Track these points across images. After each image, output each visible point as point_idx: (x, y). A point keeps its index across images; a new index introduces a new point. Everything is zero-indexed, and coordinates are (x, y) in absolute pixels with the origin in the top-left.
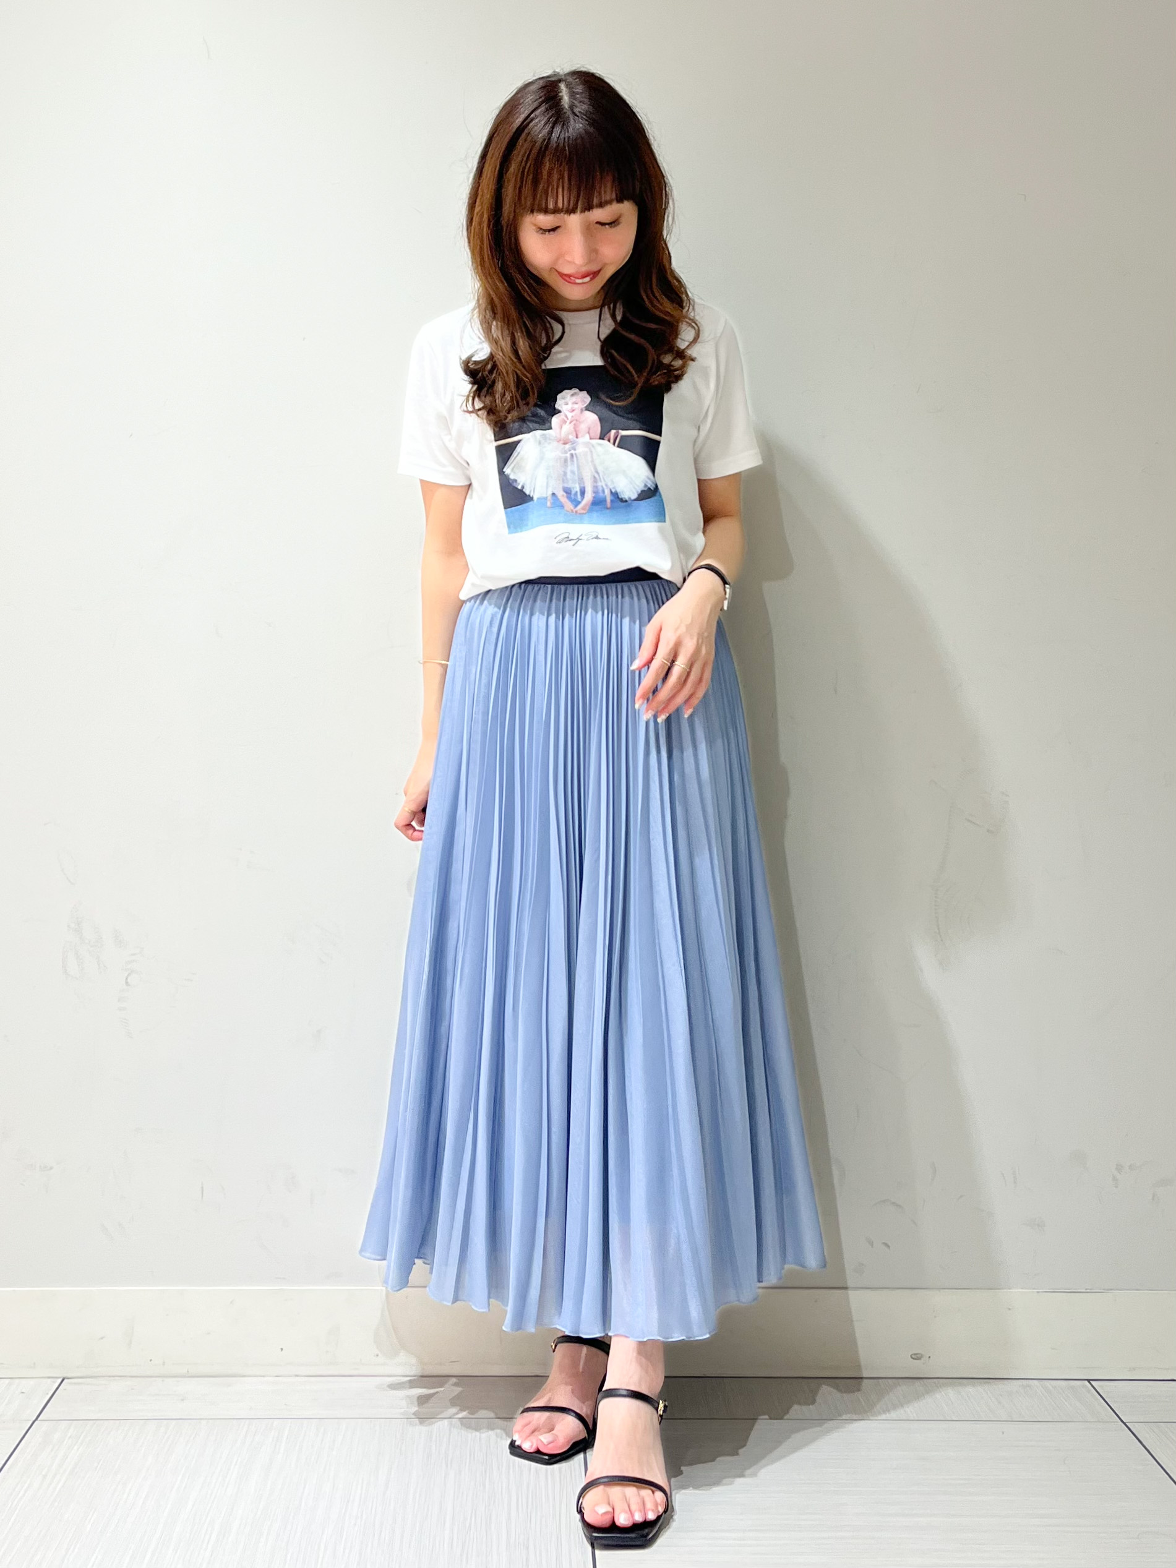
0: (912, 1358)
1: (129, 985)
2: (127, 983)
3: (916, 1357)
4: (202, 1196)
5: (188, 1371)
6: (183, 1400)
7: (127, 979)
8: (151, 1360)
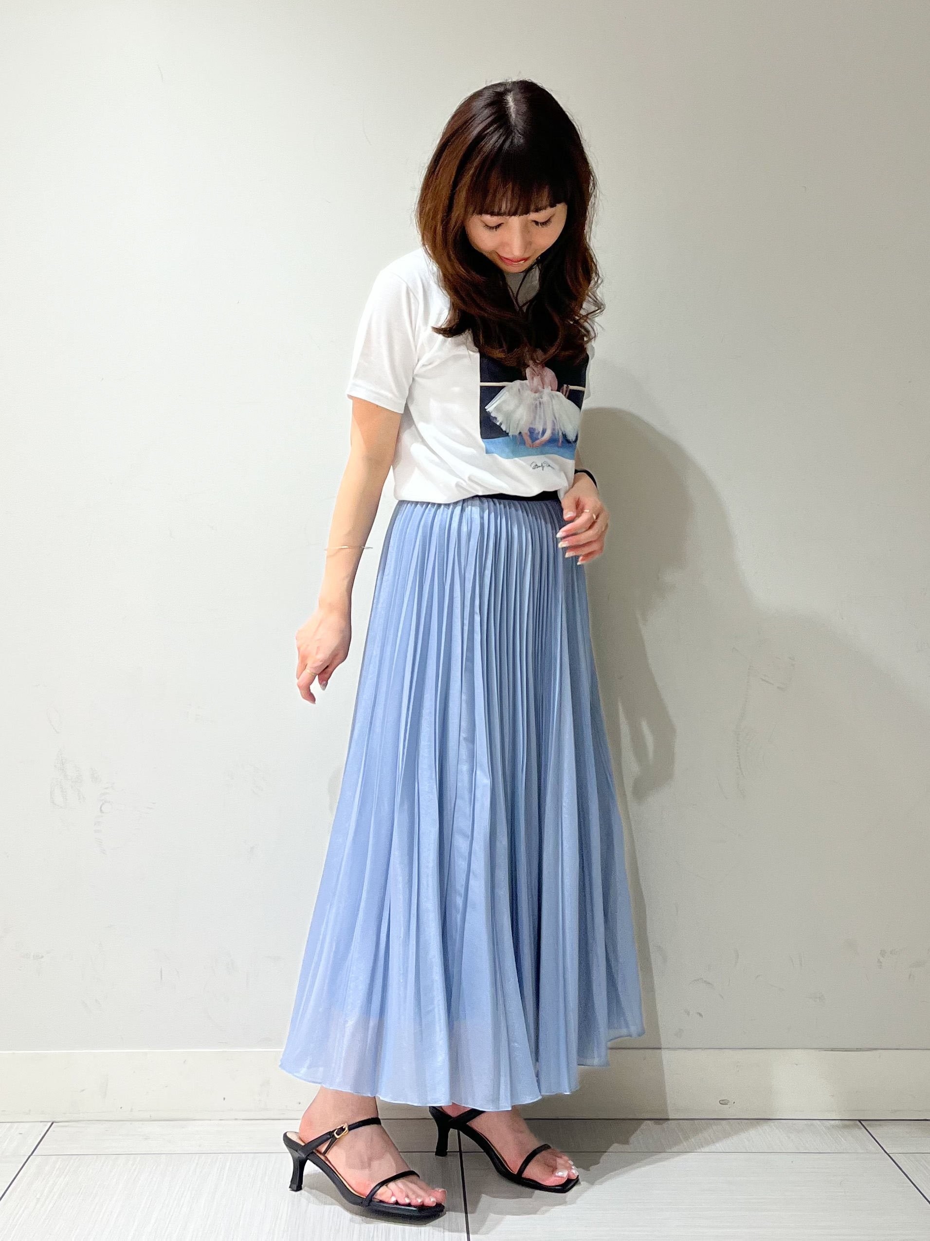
0: (721, 1104)
1: (103, 812)
2: (101, 810)
3: (723, 1102)
4: (161, 978)
5: (150, 1117)
6: (146, 1139)
7: (101, 807)
8: (121, 1108)
